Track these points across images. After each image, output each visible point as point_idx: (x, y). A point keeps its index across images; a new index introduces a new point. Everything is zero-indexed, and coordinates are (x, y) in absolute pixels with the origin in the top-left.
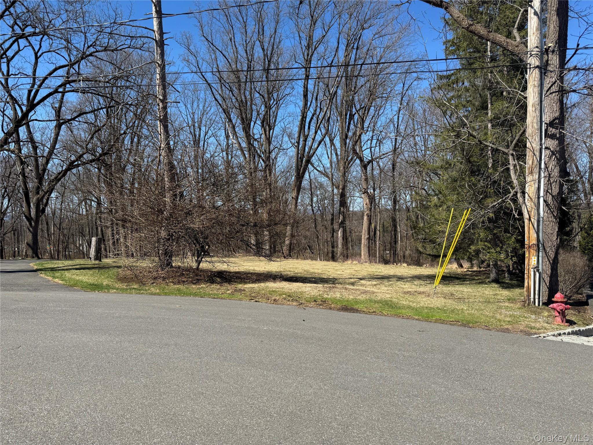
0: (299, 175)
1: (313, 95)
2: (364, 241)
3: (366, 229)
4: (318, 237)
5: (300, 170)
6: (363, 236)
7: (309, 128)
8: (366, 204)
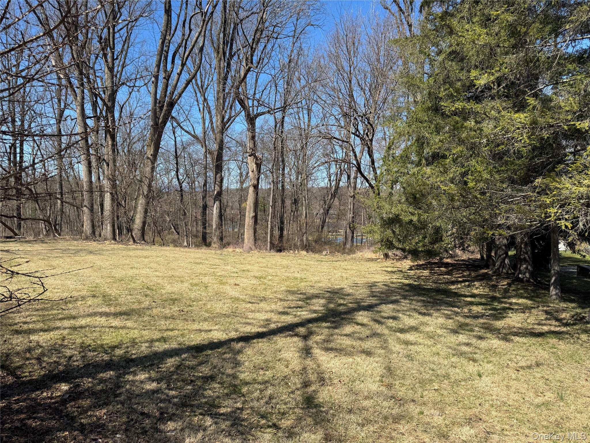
0: (157, 125)
1: (179, 16)
2: (248, 221)
3: (252, 205)
4: (185, 214)
5: (159, 119)
6: (247, 214)
7: (173, 62)
8: (253, 171)
